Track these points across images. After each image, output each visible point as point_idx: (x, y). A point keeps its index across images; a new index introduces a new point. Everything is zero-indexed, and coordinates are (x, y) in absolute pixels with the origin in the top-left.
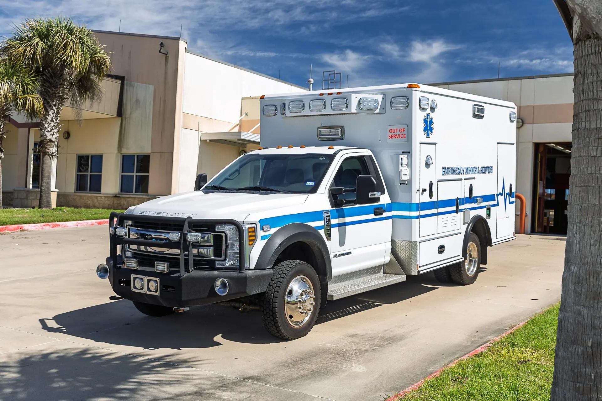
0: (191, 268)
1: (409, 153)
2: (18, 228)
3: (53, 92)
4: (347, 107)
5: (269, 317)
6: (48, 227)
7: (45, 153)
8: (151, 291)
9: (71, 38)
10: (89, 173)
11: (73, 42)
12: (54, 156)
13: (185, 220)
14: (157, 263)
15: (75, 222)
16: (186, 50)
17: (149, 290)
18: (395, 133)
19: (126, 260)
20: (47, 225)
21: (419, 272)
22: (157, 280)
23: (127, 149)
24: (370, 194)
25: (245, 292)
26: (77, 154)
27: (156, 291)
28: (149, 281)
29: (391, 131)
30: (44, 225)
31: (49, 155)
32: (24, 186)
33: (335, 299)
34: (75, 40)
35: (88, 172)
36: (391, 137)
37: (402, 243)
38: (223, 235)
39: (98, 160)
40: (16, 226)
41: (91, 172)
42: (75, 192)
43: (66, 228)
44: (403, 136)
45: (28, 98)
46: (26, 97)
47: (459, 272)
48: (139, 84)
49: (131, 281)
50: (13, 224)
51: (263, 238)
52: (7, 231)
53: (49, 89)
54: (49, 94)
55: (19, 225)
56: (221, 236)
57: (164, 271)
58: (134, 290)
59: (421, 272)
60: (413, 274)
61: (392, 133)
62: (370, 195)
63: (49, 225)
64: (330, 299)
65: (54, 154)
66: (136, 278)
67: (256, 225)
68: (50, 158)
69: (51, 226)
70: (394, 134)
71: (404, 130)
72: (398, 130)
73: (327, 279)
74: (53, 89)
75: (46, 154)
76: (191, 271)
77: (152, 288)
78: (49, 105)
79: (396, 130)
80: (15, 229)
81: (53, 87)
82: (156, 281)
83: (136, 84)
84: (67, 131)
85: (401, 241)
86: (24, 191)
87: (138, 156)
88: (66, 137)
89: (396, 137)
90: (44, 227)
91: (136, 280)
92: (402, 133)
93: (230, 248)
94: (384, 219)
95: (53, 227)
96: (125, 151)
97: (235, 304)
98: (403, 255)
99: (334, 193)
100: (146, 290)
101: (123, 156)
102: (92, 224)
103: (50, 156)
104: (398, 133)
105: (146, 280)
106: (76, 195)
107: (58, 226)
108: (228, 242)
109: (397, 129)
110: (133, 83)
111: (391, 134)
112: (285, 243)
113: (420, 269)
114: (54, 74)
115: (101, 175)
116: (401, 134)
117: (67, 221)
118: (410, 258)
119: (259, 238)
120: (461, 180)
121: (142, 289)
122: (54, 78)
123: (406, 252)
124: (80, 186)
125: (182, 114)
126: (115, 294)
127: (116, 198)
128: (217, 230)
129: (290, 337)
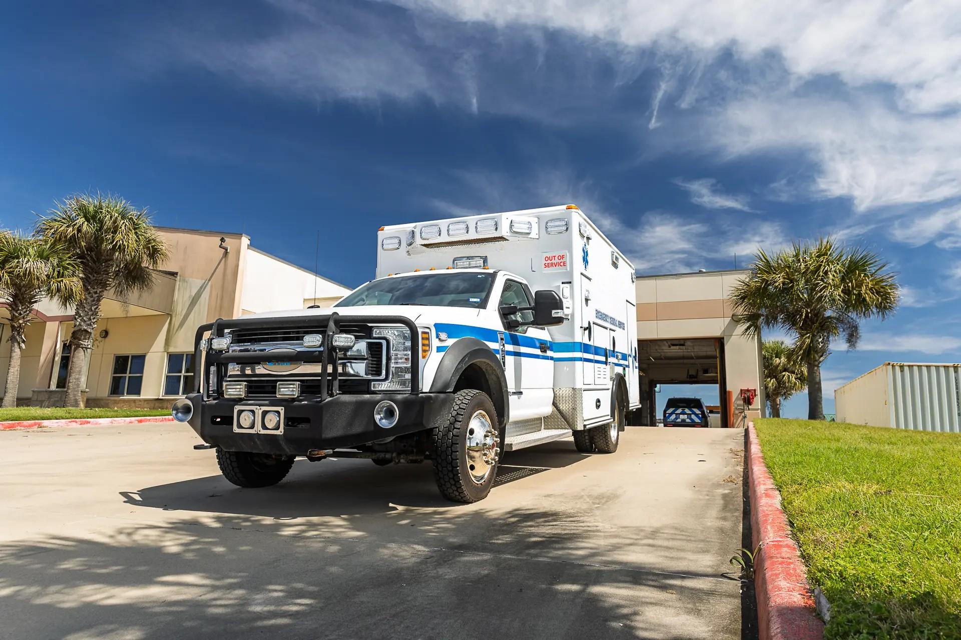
0: (336, 391)
1: (570, 283)
2: (35, 424)
3: (95, 278)
4: (496, 229)
5: (446, 467)
6: (74, 424)
7: (78, 346)
8: (268, 429)
9: (123, 221)
10: (128, 375)
11: (125, 226)
12: (89, 348)
13: (330, 318)
14: (280, 385)
15: (110, 419)
16: (249, 247)
17: (264, 427)
18: (553, 261)
19: (227, 385)
20: (74, 421)
21: (585, 426)
22: (280, 411)
23: (175, 347)
24: (553, 311)
25: (422, 424)
26: (114, 354)
27: (277, 428)
28: (265, 413)
29: (547, 259)
30: (70, 422)
31: (82, 348)
32: (47, 386)
33: (514, 449)
34: (128, 224)
35: (126, 373)
36: (547, 266)
37: (564, 391)
38: (384, 342)
39: (140, 359)
40: (33, 422)
41: (130, 373)
42: (108, 396)
43: (98, 425)
44: (562, 264)
45: (64, 281)
46: (62, 281)
47: (605, 437)
48: (194, 279)
49: (232, 417)
50: (29, 420)
51: (439, 349)
52: (19, 428)
53: (90, 275)
54: (90, 281)
55: (37, 421)
56: (381, 344)
57: (294, 395)
58: (236, 430)
59: (587, 427)
60: (579, 429)
61: (549, 262)
62: (553, 313)
63: (76, 422)
64: (508, 450)
65: (89, 347)
66: (243, 411)
67: (431, 331)
68: (84, 351)
69: (80, 423)
70: (551, 262)
71: (563, 257)
72: (556, 258)
73: (505, 422)
74: (95, 275)
75: (80, 347)
76: (335, 394)
77: (270, 425)
78: (88, 292)
79: (553, 258)
80: (31, 426)
81: (96, 273)
82: (278, 412)
83: (191, 279)
84: (104, 329)
85: (563, 389)
86: (46, 391)
87: (187, 355)
88: (103, 336)
89: (554, 265)
90: (70, 424)
91: (243, 414)
92: (561, 260)
93: (393, 361)
94: (547, 358)
95: (81, 424)
96: (172, 350)
97: (385, 455)
98: (563, 407)
99: (506, 312)
100: (260, 428)
101: (170, 355)
102: (131, 422)
103: (84, 349)
104: (557, 261)
105: (260, 412)
106: (109, 400)
107: (87, 423)
108: (392, 352)
109: (554, 256)
110: (187, 279)
111: (547, 262)
112: (467, 359)
113: (586, 423)
114: (97, 259)
115: (141, 377)
116: (559, 261)
117: (100, 418)
118: (574, 409)
119: (434, 349)
120: (606, 328)
121: (252, 427)
122: (97, 263)
123: (570, 402)
124: (116, 388)
125: (241, 310)
126: (202, 442)
127: (158, 401)
128: (374, 336)
129: (471, 498)
